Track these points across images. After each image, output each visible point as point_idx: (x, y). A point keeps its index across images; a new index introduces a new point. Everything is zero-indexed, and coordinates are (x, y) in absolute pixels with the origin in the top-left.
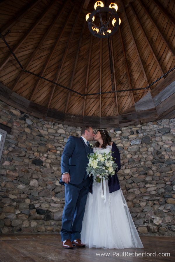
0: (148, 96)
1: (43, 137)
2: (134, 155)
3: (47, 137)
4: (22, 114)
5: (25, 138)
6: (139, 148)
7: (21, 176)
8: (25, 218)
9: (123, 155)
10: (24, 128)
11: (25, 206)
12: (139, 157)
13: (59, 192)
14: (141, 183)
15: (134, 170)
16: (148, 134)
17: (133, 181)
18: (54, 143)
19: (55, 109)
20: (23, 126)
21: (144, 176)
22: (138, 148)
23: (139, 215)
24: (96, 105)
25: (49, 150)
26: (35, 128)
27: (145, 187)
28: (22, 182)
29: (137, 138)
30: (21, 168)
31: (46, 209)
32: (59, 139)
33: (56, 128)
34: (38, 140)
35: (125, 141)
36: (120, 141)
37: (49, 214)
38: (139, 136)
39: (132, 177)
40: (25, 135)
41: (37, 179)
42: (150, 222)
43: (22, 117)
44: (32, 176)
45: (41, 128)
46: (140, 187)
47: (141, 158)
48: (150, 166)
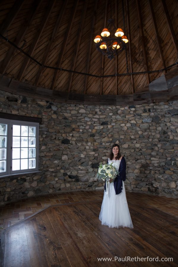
0: (162, 78)
1: (67, 119)
2: (144, 132)
3: (71, 119)
4: (47, 103)
5: (53, 124)
6: (150, 126)
7: (55, 154)
8: (62, 182)
9: (135, 131)
10: (51, 115)
11: (61, 175)
12: (148, 134)
13: (84, 163)
14: (148, 156)
15: (143, 145)
16: (158, 114)
17: (141, 153)
18: (77, 123)
19: (75, 91)
20: (50, 114)
21: (150, 151)
22: (148, 126)
23: (143, 179)
24: (112, 83)
25: (73, 130)
26: (60, 112)
27: (150, 159)
28: (56, 159)
29: (149, 117)
30: (54, 149)
31: (75, 175)
32: (81, 119)
33: (77, 109)
34: (64, 123)
35: (138, 119)
36: (133, 118)
37: (78, 178)
38: (150, 115)
39: (141, 150)
40: (53, 121)
41: (67, 155)
42: (151, 185)
43: (48, 106)
44: (62, 153)
45: (65, 111)
46: (147, 159)
47: (150, 135)
48: (156, 143)
